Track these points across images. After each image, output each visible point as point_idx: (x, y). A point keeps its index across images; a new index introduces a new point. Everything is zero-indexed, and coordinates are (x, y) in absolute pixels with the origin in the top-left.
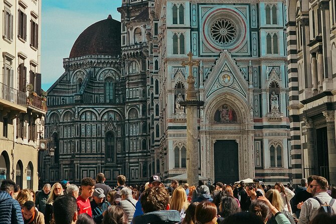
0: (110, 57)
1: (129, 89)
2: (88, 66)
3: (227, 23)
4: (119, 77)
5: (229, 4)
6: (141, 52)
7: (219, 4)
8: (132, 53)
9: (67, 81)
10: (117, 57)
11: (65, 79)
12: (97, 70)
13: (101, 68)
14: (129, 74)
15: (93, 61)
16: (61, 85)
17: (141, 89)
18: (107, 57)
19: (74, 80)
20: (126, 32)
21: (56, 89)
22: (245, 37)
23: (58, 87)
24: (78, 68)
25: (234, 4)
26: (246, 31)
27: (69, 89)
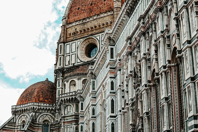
0: (48, 105)
1: (64, 126)
2: (31, 111)
4: (54, 120)
6: (75, 98)
8: (68, 98)
9: (13, 122)
10: (53, 105)
11: (12, 121)
12: (37, 114)
13: (41, 113)
14: (65, 115)
15: (35, 107)
16: (9, 125)
17: (75, 126)
18: (45, 105)
19: (19, 122)
20: (61, 87)
21: (5, 128)
23: (7, 126)
24: (23, 113)
27: (14, 129)
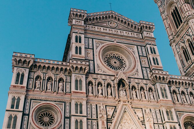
3: (49, 114)
5: (51, 101)
7: (45, 100)
22: (60, 122)
25: (55, 101)
26: (61, 118)
